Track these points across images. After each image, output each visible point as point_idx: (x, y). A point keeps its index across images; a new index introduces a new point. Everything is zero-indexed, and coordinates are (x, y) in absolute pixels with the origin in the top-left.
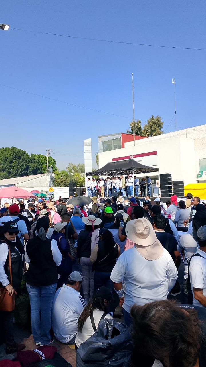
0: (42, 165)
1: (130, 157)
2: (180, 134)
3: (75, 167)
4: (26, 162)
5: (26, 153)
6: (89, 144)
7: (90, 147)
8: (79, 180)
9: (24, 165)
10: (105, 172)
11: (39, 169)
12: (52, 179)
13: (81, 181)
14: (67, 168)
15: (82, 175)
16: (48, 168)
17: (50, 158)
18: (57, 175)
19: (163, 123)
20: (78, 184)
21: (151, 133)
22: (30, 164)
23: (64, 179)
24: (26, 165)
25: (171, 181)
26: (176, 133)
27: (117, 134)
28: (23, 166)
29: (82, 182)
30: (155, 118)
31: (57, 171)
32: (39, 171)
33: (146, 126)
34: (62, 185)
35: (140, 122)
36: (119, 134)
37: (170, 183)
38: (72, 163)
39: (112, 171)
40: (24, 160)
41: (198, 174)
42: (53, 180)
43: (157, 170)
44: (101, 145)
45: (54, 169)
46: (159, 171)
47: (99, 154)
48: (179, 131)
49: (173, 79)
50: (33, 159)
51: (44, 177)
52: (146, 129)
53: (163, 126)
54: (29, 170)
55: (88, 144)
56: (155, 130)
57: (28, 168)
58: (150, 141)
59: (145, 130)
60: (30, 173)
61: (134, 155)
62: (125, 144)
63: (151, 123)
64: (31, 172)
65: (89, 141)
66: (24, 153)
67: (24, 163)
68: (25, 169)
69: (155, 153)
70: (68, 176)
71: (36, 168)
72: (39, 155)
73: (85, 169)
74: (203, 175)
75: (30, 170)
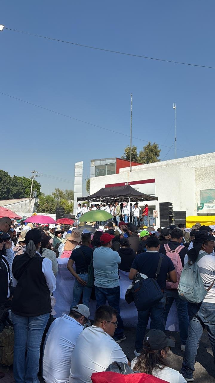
0: (25, 189)
1: (125, 184)
2: (180, 163)
3: (62, 193)
4: (7, 185)
5: (9, 174)
6: (81, 167)
7: (81, 171)
8: (67, 206)
9: (5, 187)
10: (98, 197)
11: (21, 193)
12: (36, 204)
13: (68, 209)
14: (53, 194)
15: (70, 202)
16: (32, 192)
17: (35, 182)
18: (42, 200)
19: (160, 151)
20: (65, 212)
21: (147, 161)
22: (12, 187)
23: (49, 205)
24: (7, 188)
25: (172, 211)
26: (176, 161)
27: (111, 159)
28: (3, 188)
29: (70, 210)
30: (152, 145)
31: (42, 196)
32: (21, 196)
33: (141, 152)
34: (47, 211)
35: (135, 149)
36: (114, 159)
37: (171, 213)
38: (59, 189)
39: (106, 196)
40: (5, 182)
41: (199, 206)
42: (37, 206)
43: (156, 199)
44: (93, 170)
45: (39, 194)
46: (157, 200)
47: (91, 179)
48: (179, 159)
49: (174, 104)
50: (16, 181)
51: (27, 201)
52: (142, 156)
53: (160, 154)
54: (10, 194)
55: (79, 167)
56: (152, 158)
57: (8, 191)
58: (147, 168)
59: (140, 157)
60: (11, 197)
61: (129, 182)
62: (120, 169)
63: (148, 151)
64: (12, 195)
65: (80, 164)
66: (6, 174)
67: (5, 185)
68: (5, 192)
69: (153, 181)
70: (54, 202)
71: (18, 192)
72: (22, 177)
73: (75, 194)
74: (204, 208)
75: (12, 193)
